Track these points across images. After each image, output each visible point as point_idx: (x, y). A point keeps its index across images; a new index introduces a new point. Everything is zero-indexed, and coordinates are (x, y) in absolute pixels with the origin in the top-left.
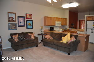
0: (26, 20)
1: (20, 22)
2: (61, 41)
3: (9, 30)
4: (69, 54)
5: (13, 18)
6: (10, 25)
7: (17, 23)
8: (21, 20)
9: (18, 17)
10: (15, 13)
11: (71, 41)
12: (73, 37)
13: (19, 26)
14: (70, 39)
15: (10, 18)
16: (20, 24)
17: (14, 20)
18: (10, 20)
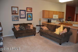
0: (27, 13)
1: (22, 15)
2: (55, 32)
3: (12, 21)
4: (60, 44)
5: (16, 11)
6: (13, 17)
7: (19, 15)
8: (23, 13)
9: (20, 10)
10: (18, 7)
11: (63, 33)
12: (66, 29)
13: (20, 18)
14: (62, 31)
15: (13, 11)
16: (21, 17)
17: (17, 13)
18: (14, 13)
